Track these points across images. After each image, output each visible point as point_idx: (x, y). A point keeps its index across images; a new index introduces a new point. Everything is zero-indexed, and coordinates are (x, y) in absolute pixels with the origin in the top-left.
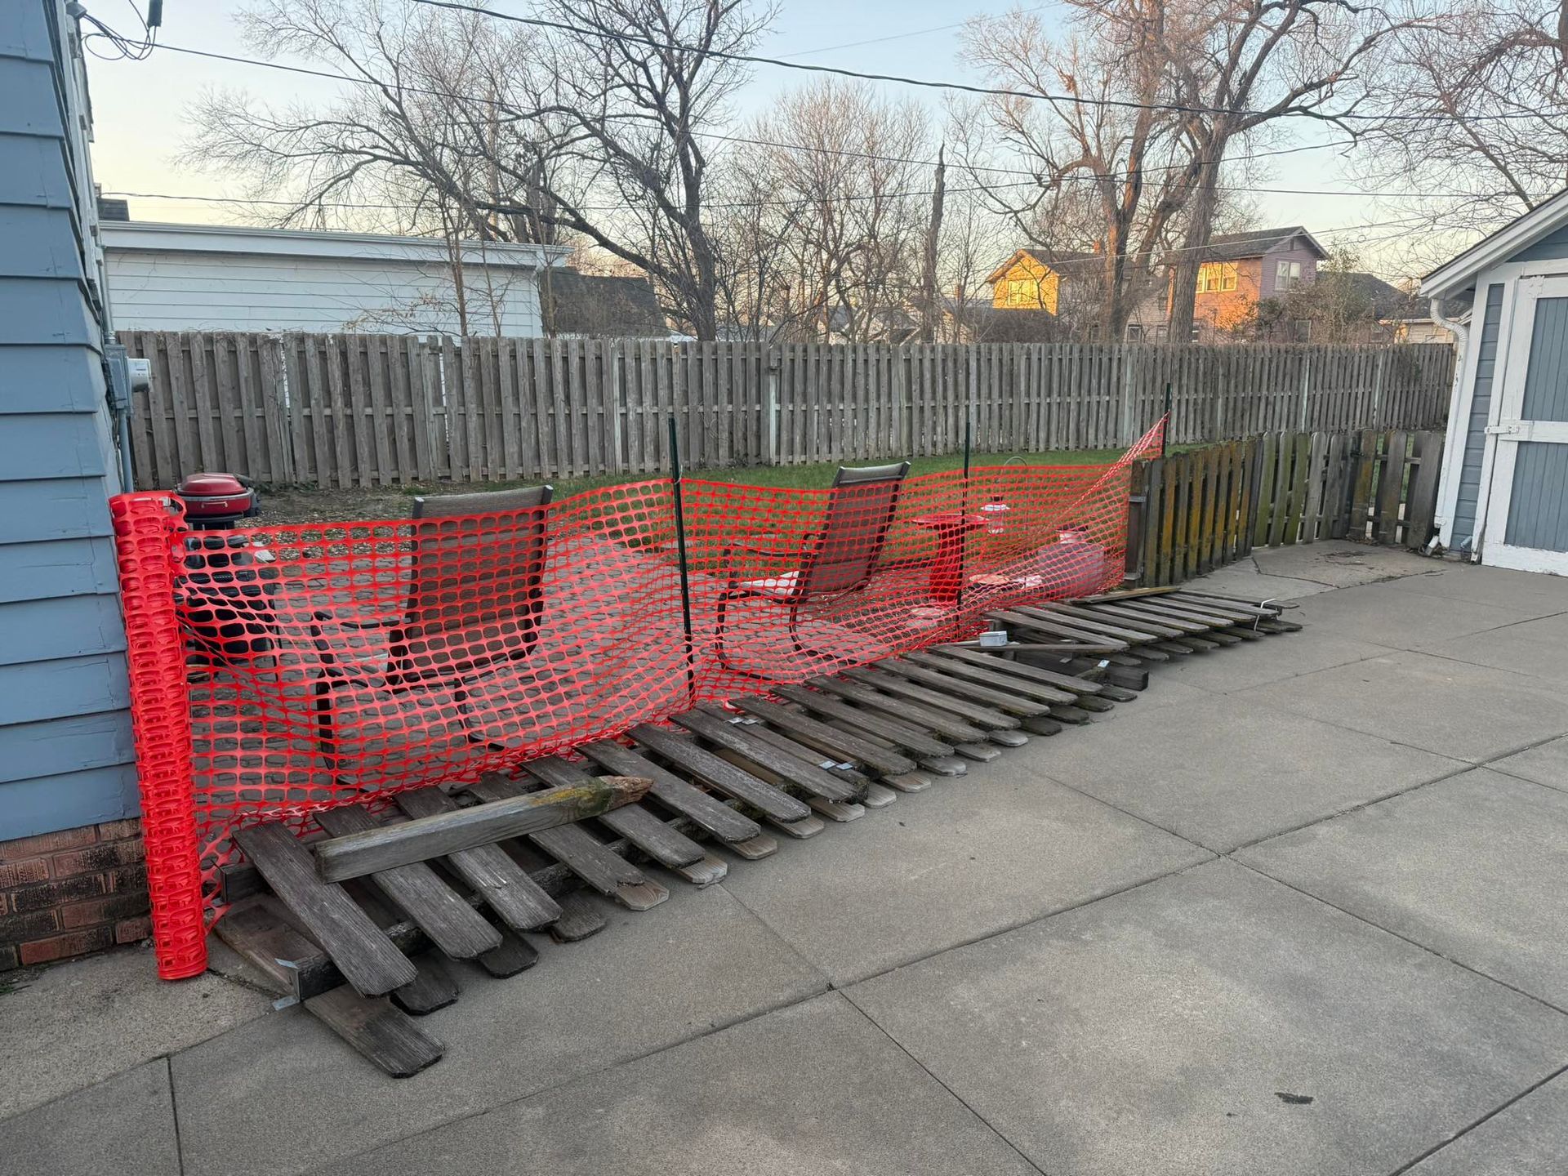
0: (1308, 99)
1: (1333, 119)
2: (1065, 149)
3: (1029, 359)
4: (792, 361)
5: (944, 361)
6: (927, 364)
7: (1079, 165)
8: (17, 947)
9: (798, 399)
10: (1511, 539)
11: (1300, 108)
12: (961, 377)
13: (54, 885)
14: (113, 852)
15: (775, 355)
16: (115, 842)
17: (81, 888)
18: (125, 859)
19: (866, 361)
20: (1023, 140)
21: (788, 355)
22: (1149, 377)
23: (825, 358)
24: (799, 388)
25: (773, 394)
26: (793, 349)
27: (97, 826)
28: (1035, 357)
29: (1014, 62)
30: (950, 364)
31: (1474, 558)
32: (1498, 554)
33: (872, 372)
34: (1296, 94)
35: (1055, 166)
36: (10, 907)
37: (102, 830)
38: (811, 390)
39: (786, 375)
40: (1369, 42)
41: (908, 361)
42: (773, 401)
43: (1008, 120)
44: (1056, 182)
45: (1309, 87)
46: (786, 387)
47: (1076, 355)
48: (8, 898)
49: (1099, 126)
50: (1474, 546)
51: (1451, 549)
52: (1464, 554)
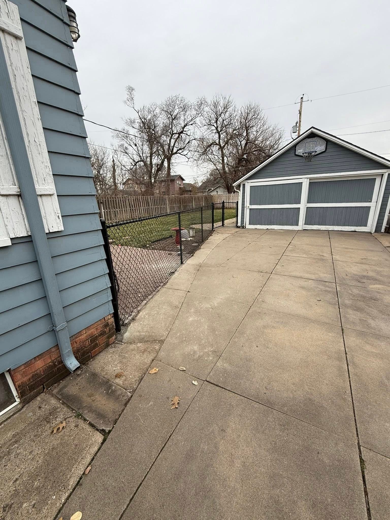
0: (180, 151)
1: (185, 155)
2: (137, 158)
3: (151, 199)
4: (105, 200)
5: (136, 200)
6: (132, 200)
7: (140, 161)
8: (91, 353)
9: (108, 209)
10: (250, 224)
11: (179, 153)
12: (139, 203)
13: (97, 335)
14: (108, 323)
15: (101, 199)
16: (108, 320)
17: (102, 333)
18: (110, 324)
19: (120, 200)
20: (128, 156)
21: (104, 199)
22: (171, 202)
23: (112, 200)
24: (107, 206)
25: (102, 208)
26: (105, 198)
27: (104, 318)
28: (152, 199)
29: (124, 139)
30: (137, 200)
31: (245, 227)
32: (248, 226)
33: (122, 202)
34: (178, 150)
35: (135, 161)
36: (89, 343)
37: (105, 318)
38: (110, 207)
39: (104, 203)
40: (189, 142)
41: (128, 200)
42: (103, 209)
43: (124, 151)
44: (135, 165)
45: (180, 149)
46: (105, 206)
47: (158, 198)
48: (88, 341)
49: (143, 154)
50: (244, 226)
51: (241, 226)
52: (243, 227)
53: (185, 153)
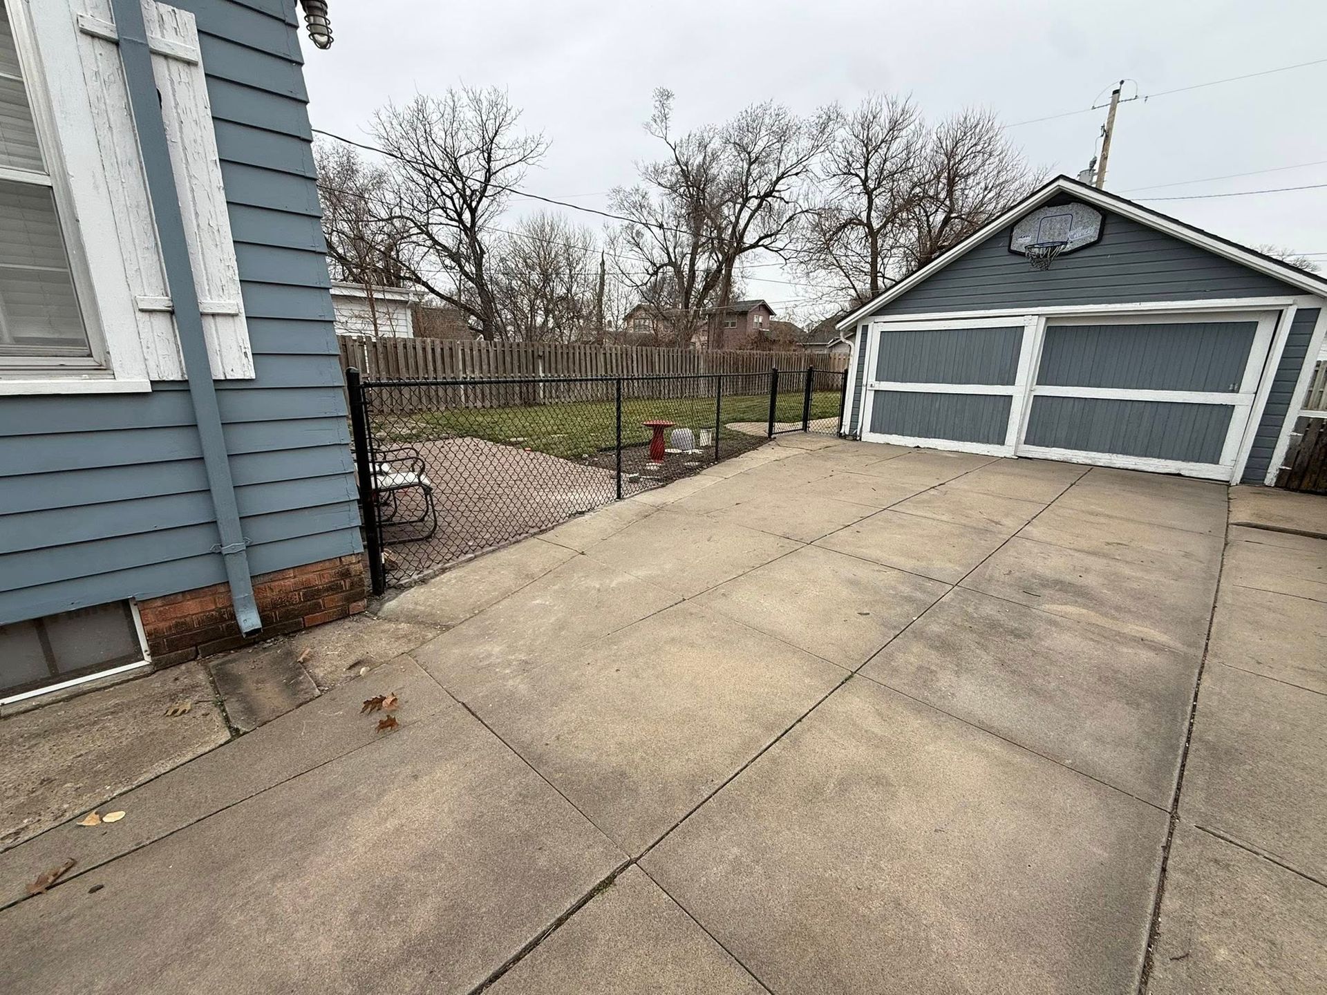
0: (767, 241)
1: (776, 251)
2: (660, 257)
3: (659, 355)
4: (550, 352)
5: (622, 355)
6: (614, 355)
7: (666, 265)
8: (303, 618)
9: (553, 371)
10: (873, 430)
11: (763, 245)
12: (630, 362)
13: (321, 587)
14: (348, 570)
15: (541, 348)
16: (348, 565)
17: (333, 588)
18: (353, 573)
19: (585, 353)
20: (640, 251)
21: (547, 349)
22: (711, 365)
23: (565, 351)
24: (553, 365)
25: (541, 368)
26: (550, 346)
27: (340, 558)
28: (662, 354)
29: (635, 212)
30: (624, 356)
31: (858, 438)
32: (868, 436)
33: (588, 359)
34: (761, 239)
35: (655, 265)
36: (300, 599)
37: (343, 559)
38: (559, 367)
39: (547, 359)
40: (791, 218)
41: (605, 354)
42: (541, 372)
43: (633, 241)
44: (656, 273)
45: (766, 236)
46: (547, 365)
47: (680, 354)
48: (299, 594)
49: (675, 248)
50: (858, 433)
51: (849, 435)
52: (854, 437)
53: (779, 244)
